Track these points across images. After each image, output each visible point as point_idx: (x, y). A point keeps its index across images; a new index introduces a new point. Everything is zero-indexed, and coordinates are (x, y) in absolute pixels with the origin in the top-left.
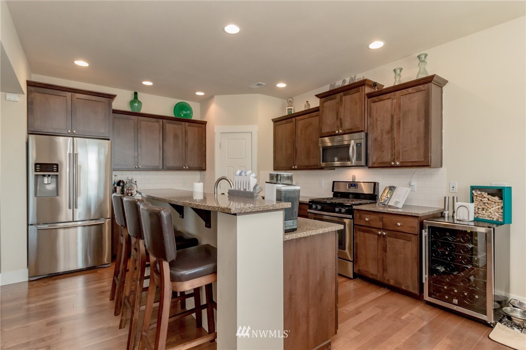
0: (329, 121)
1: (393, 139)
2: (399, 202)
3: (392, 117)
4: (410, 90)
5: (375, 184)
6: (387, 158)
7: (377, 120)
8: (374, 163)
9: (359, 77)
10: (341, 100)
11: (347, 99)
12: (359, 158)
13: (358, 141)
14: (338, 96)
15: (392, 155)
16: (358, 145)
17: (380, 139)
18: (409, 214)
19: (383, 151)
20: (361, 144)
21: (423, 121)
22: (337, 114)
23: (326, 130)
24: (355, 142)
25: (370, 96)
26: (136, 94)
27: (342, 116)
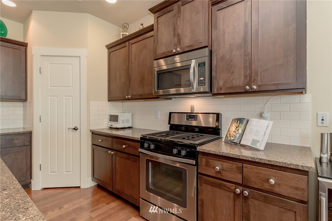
2: (259, 141)
5: (218, 116)
6: (239, 81)
7: (224, 32)
8: (221, 89)
10: (179, 11)
12: (200, 83)
13: (201, 61)
15: (245, 77)
16: (201, 65)
17: (228, 57)
18: (292, 167)
19: (233, 73)
20: (204, 64)
22: (174, 29)
23: (162, 50)
24: (196, 62)
25: (214, 2)
27: (180, 31)
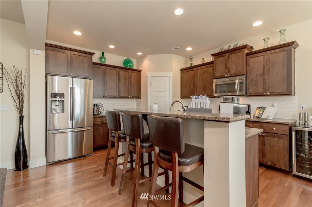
0: (220, 69)
1: (264, 79)
2: (270, 116)
3: (264, 66)
4: (277, 50)
5: (249, 106)
6: (260, 90)
7: (253, 68)
8: (251, 94)
9: (240, 43)
10: (229, 57)
11: (233, 56)
12: (241, 90)
14: (227, 55)
15: (264, 89)
16: (241, 83)
17: (255, 79)
19: (257, 86)
20: (243, 82)
21: (286, 69)
22: (226, 65)
23: (218, 74)
24: (238, 81)
25: (248, 54)
26: (103, 53)
27: (229, 67)
